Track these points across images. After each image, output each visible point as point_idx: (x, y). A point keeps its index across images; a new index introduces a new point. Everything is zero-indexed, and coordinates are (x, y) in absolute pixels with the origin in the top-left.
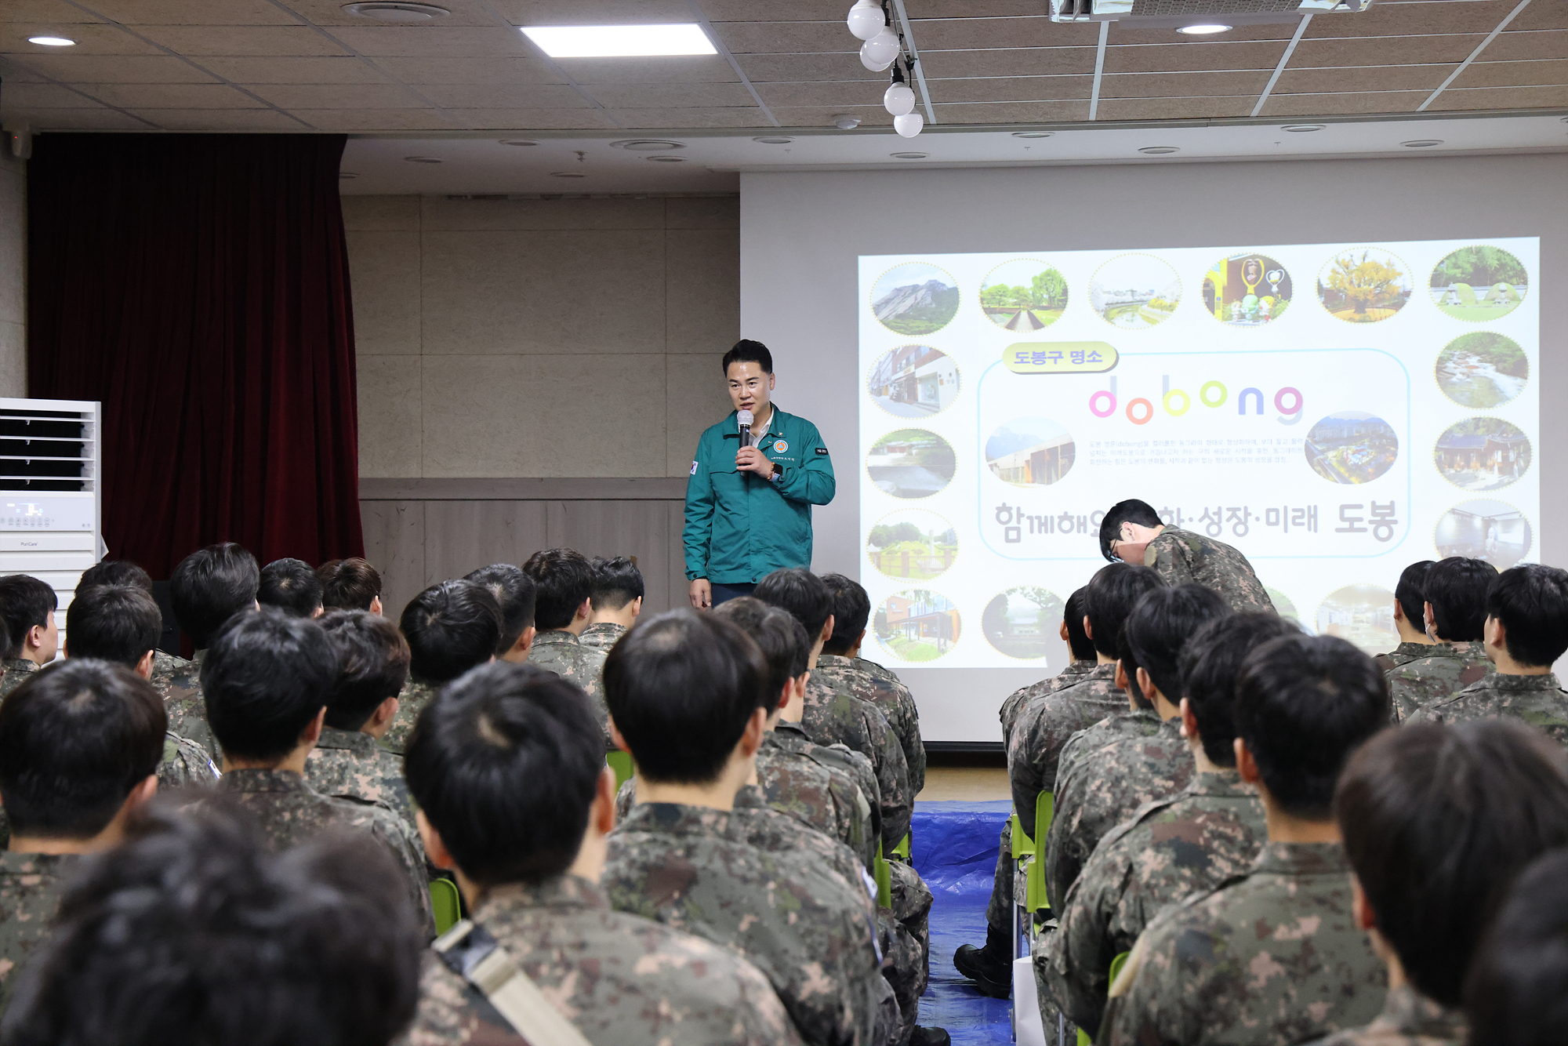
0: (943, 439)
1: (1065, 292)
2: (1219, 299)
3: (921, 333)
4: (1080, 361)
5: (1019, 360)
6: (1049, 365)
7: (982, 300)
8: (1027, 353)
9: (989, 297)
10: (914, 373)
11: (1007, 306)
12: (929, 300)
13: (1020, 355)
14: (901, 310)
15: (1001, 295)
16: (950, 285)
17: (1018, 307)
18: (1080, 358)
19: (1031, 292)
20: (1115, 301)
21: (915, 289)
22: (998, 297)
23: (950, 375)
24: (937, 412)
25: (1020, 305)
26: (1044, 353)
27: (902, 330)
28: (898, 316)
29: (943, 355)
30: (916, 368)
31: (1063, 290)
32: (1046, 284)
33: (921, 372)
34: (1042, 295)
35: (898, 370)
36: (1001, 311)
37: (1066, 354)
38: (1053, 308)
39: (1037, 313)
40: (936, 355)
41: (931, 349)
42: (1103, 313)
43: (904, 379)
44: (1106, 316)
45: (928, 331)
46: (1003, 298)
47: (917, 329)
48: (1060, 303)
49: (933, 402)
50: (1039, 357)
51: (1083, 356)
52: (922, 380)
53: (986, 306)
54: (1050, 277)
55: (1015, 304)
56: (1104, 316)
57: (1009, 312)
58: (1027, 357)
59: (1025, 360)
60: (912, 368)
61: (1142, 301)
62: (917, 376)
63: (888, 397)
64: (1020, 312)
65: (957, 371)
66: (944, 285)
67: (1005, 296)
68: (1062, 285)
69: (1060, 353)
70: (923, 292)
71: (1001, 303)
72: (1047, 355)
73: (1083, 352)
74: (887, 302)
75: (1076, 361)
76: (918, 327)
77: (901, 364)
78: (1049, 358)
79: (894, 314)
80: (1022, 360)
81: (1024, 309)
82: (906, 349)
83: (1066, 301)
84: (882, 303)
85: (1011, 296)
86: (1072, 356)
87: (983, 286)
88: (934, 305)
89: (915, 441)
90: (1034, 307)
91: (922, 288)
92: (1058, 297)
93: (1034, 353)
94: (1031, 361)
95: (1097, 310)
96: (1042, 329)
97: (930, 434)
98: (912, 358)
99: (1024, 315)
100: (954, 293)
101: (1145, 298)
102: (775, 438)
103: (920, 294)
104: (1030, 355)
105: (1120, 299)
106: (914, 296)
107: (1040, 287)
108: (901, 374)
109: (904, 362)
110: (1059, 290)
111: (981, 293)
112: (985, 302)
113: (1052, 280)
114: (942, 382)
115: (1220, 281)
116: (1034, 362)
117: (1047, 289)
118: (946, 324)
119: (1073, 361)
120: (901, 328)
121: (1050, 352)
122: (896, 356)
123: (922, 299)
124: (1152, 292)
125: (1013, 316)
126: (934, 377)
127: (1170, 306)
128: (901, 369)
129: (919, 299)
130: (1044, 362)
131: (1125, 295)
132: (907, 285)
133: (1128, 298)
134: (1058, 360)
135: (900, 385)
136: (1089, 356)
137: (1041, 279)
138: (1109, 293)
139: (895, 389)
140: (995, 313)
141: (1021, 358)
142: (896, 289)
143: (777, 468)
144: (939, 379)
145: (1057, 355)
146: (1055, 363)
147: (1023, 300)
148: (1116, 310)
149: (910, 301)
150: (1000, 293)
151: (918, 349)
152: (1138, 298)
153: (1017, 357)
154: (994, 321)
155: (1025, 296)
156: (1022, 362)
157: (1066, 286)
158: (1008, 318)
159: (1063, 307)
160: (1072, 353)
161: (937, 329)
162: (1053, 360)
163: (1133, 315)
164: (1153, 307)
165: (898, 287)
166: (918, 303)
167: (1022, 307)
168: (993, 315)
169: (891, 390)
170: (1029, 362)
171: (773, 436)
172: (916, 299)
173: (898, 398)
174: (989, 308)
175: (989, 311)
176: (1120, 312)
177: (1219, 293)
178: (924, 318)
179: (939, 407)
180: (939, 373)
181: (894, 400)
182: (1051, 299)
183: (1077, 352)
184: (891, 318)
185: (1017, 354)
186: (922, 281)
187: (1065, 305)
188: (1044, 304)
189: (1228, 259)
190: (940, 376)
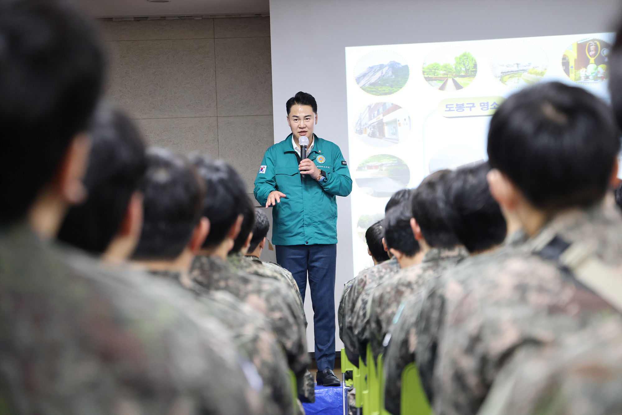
0: (401, 160)
1: (475, 66)
2: (572, 67)
3: (386, 94)
4: (486, 109)
5: (448, 109)
6: (467, 112)
7: (424, 72)
8: (453, 105)
9: (428, 70)
10: (382, 119)
11: (439, 76)
12: (390, 73)
13: (448, 106)
14: (373, 80)
15: (435, 69)
16: (403, 64)
17: (446, 76)
18: (486, 107)
19: (454, 67)
20: (507, 71)
21: (381, 67)
22: (433, 70)
23: (405, 120)
24: (397, 143)
25: (447, 75)
26: (463, 105)
27: (374, 93)
28: (372, 84)
29: (400, 108)
30: (383, 116)
31: (474, 65)
32: (463, 62)
33: (387, 118)
34: (461, 68)
35: (372, 118)
36: (436, 79)
37: (477, 105)
38: (468, 76)
39: (458, 80)
40: (396, 107)
41: (392, 104)
42: (500, 78)
43: (376, 123)
44: (501, 80)
45: (390, 93)
46: (437, 71)
47: (383, 92)
48: (473, 73)
49: (394, 137)
50: (460, 107)
51: (488, 105)
52: (387, 123)
53: (426, 76)
54: (465, 56)
55: (444, 74)
56: (500, 80)
57: (440, 79)
58: (453, 107)
59: (452, 109)
60: (381, 117)
61: (524, 70)
62: (384, 121)
63: (366, 135)
64: (447, 79)
65: (409, 117)
66: (399, 64)
67: (438, 70)
68: (473, 62)
69: (473, 104)
70: (386, 68)
71: (436, 74)
72: (465, 105)
73: (488, 103)
74: (364, 75)
75: (483, 109)
76: (384, 90)
77: (374, 114)
78: (466, 107)
79: (369, 83)
80: (450, 109)
81: (450, 77)
82: (377, 105)
83: (476, 71)
84: (361, 76)
85: (441, 70)
86: (481, 106)
87: (424, 64)
88: (394, 77)
89: (384, 161)
90: (456, 76)
91: (386, 66)
92: (471, 69)
93: (457, 105)
94: (455, 109)
95: (496, 77)
96: (462, 89)
97: (394, 157)
98: (381, 110)
99: (450, 81)
100: (405, 69)
101: (525, 68)
102: (317, 154)
103: (385, 70)
104: (455, 106)
105: (510, 69)
106: (381, 71)
107: (460, 64)
108: (374, 120)
109: (376, 112)
110: (471, 65)
111: (423, 68)
112: (425, 74)
113: (467, 59)
114: (400, 124)
115: (573, 56)
116: (457, 110)
117: (464, 65)
118: (401, 88)
119: (482, 109)
120: (373, 91)
121: (467, 104)
122: (371, 109)
123: (386, 73)
124: (530, 64)
125: (444, 82)
126: (395, 121)
127: (541, 73)
128: (374, 117)
129: (384, 73)
130: (464, 110)
131: (513, 66)
132: (377, 65)
133: (515, 68)
134: (472, 108)
135: (374, 127)
136: (492, 105)
137: (460, 58)
138: (503, 65)
139: (370, 129)
140: (432, 80)
141: (449, 108)
142: (370, 67)
143: (323, 173)
144: (398, 122)
145: (472, 105)
146: (471, 110)
147: (449, 72)
148: (508, 76)
149: (378, 75)
150: (435, 68)
151: (384, 104)
152: (521, 69)
153: (447, 107)
154: (431, 85)
155: (451, 69)
156: (450, 110)
157: (475, 62)
158: (440, 83)
159: (475, 75)
160: (481, 104)
161: (396, 91)
162: (469, 108)
163: (518, 79)
164: (531, 73)
165: (371, 66)
166: (383, 76)
167: (448, 76)
168: (431, 82)
169: (369, 131)
170: (454, 110)
171: (316, 153)
172: (382, 73)
173: (373, 135)
174: (428, 77)
175: (428, 79)
176: (510, 77)
177: (572, 63)
178: (387, 85)
179: (398, 140)
180: (397, 119)
181: (370, 136)
182: (467, 70)
183: (484, 103)
184: (367, 85)
185: (447, 105)
186: (386, 62)
187: (475, 74)
188: (463, 74)
189: (577, 42)
190: (399, 121)
